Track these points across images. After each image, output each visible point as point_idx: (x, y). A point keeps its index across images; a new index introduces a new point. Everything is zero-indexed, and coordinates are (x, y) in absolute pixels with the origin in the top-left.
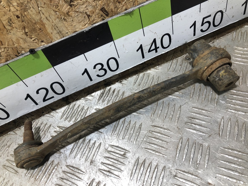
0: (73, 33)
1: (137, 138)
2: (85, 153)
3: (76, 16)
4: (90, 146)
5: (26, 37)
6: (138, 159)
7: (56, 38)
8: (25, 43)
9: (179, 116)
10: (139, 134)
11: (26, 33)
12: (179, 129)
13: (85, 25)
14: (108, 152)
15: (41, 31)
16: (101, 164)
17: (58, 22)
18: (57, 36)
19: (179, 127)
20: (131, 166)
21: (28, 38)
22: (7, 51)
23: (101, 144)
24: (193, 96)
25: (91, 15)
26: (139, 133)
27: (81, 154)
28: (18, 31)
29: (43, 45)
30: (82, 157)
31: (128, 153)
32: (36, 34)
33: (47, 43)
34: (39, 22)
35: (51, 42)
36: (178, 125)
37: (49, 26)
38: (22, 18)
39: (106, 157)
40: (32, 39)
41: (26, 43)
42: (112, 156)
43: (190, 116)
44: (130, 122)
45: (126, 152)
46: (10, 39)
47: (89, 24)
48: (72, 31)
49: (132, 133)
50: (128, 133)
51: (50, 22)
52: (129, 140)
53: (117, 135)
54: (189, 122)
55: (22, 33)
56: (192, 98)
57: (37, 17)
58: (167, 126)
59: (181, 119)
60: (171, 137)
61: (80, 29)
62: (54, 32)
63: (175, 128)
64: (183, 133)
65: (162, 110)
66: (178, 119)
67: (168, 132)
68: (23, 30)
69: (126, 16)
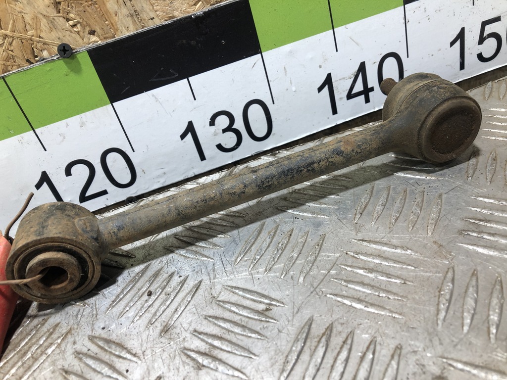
0: (167, 20)
2: (152, 304)
5: (55, 14)
6: (309, 323)
8: (51, 30)
9: (439, 216)
11: (57, 4)
12: (441, 246)
13: (195, 5)
14: (219, 305)
15: (91, 5)
16: (192, 334)
18: (129, 22)
19: (440, 242)
20: (284, 343)
21: (59, 17)
22: (9, 46)
23: (202, 283)
24: (474, 172)
27: (139, 308)
29: (95, 42)
30: (140, 316)
31: (279, 308)
32: (80, 11)
33: (102, 38)
35: (114, 37)
36: (437, 237)
39: (210, 317)
40: (70, 22)
41: (54, 29)
42: (227, 315)
43: (471, 216)
44: (292, 233)
45: (273, 303)
46: (20, 15)
47: (205, 3)
48: (164, 14)
49: (295, 258)
50: (282, 256)
52: (284, 275)
53: (250, 261)
54: (470, 230)
58: (401, 239)
59: (446, 224)
60: (416, 267)
61: (182, 13)
62: (122, 10)
63: (427, 244)
64: (455, 256)
65: (386, 204)
66: (435, 223)
67: (406, 254)
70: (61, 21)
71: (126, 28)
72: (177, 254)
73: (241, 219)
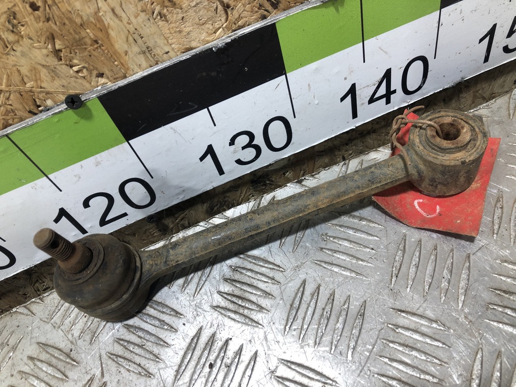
0: (184, 52)
1: (356, 344)
2: (215, 378)
3: (193, 5)
4: (227, 361)
5: (56, 63)
7: (137, 65)
8: (53, 79)
9: (468, 285)
10: (360, 333)
11: (57, 53)
12: (471, 321)
13: (215, 32)
14: (278, 381)
15: (97, 48)
17: (143, 21)
18: (142, 60)
19: (470, 317)
21: (61, 64)
22: (7, 101)
23: (258, 355)
24: (499, 227)
25: (232, 3)
26: (360, 330)
27: (204, 382)
28: (34, 47)
29: (104, 84)
32: (85, 56)
33: (112, 79)
34: (92, 22)
35: (125, 77)
36: (466, 311)
37: (119, 32)
38: (45, 10)
40: (74, 68)
41: (56, 78)
43: (497, 285)
44: (334, 297)
46: (14, 69)
47: (225, 29)
48: (181, 46)
49: (341, 330)
50: (328, 327)
51: (121, 21)
52: (333, 349)
53: (299, 331)
54: (496, 303)
55: (45, 51)
56: (497, 234)
57: (87, 8)
58: (435, 311)
59: (474, 295)
60: (450, 346)
61: (200, 43)
62: (133, 49)
63: (458, 319)
64: (483, 335)
65: (418, 265)
66: (465, 293)
67: (441, 330)
68: (48, 45)
69: (324, 9)
70: (63, 69)
72: (225, 316)
73: (281, 274)
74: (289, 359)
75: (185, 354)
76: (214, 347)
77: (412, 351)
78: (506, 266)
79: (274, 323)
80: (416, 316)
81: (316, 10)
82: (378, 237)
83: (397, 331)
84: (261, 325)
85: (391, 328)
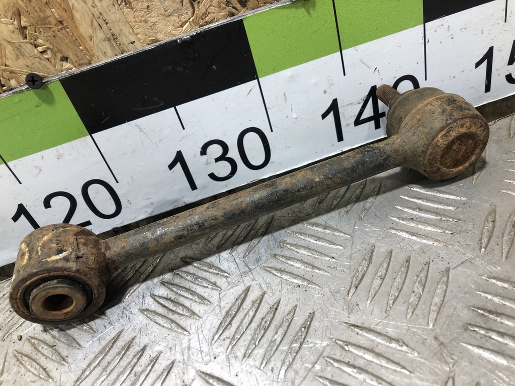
0: (149, 44)
1: (293, 360)
4: (138, 369)
5: (21, 40)
7: (102, 52)
8: (18, 57)
9: (443, 301)
10: (300, 348)
11: (22, 29)
12: (442, 344)
13: (182, 26)
15: (61, 29)
17: (108, 6)
18: (106, 47)
19: (441, 339)
21: (26, 43)
23: (175, 364)
24: (489, 241)
28: (1, 22)
29: (68, 69)
32: (50, 36)
33: (76, 64)
35: (89, 63)
36: (438, 331)
37: (84, 15)
40: (38, 48)
41: (21, 56)
43: (480, 304)
44: (278, 306)
47: (192, 24)
48: (146, 37)
49: (278, 342)
51: (86, 3)
52: (264, 364)
53: (228, 341)
54: (478, 324)
55: (11, 27)
56: (486, 248)
58: (397, 328)
59: (450, 313)
60: (411, 370)
61: (167, 36)
62: (98, 34)
63: (426, 339)
64: (457, 361)
65: (385, 277)
66: (438, 310)
67: (401, 351)
68: (14, 21)
69: (294, 10)
70: (28, 48)
71: (104, 54)
72: (151, 320)
73: (224, 280)
74: (209, 372)
75: (96, 357)
76: (128, 353)
77: (360, 374)
78: (494, 283)
79: (202, 331)
80: (372, 333)
81: (286, 11)
82: (341, 246)
83: (346, 348)
84: (187, 331)
85: (340, 345)
